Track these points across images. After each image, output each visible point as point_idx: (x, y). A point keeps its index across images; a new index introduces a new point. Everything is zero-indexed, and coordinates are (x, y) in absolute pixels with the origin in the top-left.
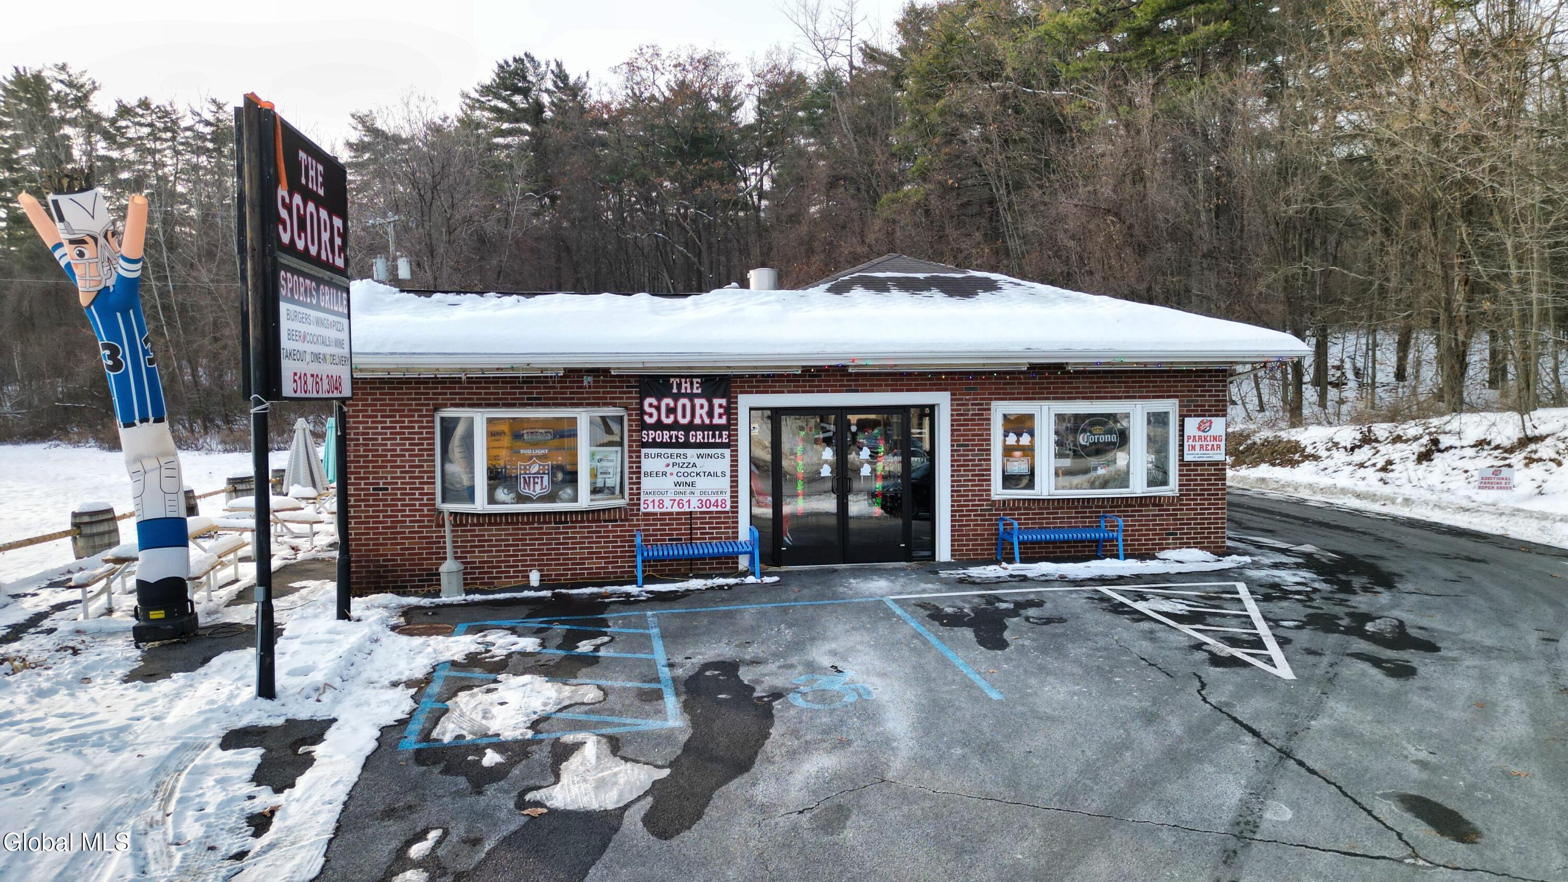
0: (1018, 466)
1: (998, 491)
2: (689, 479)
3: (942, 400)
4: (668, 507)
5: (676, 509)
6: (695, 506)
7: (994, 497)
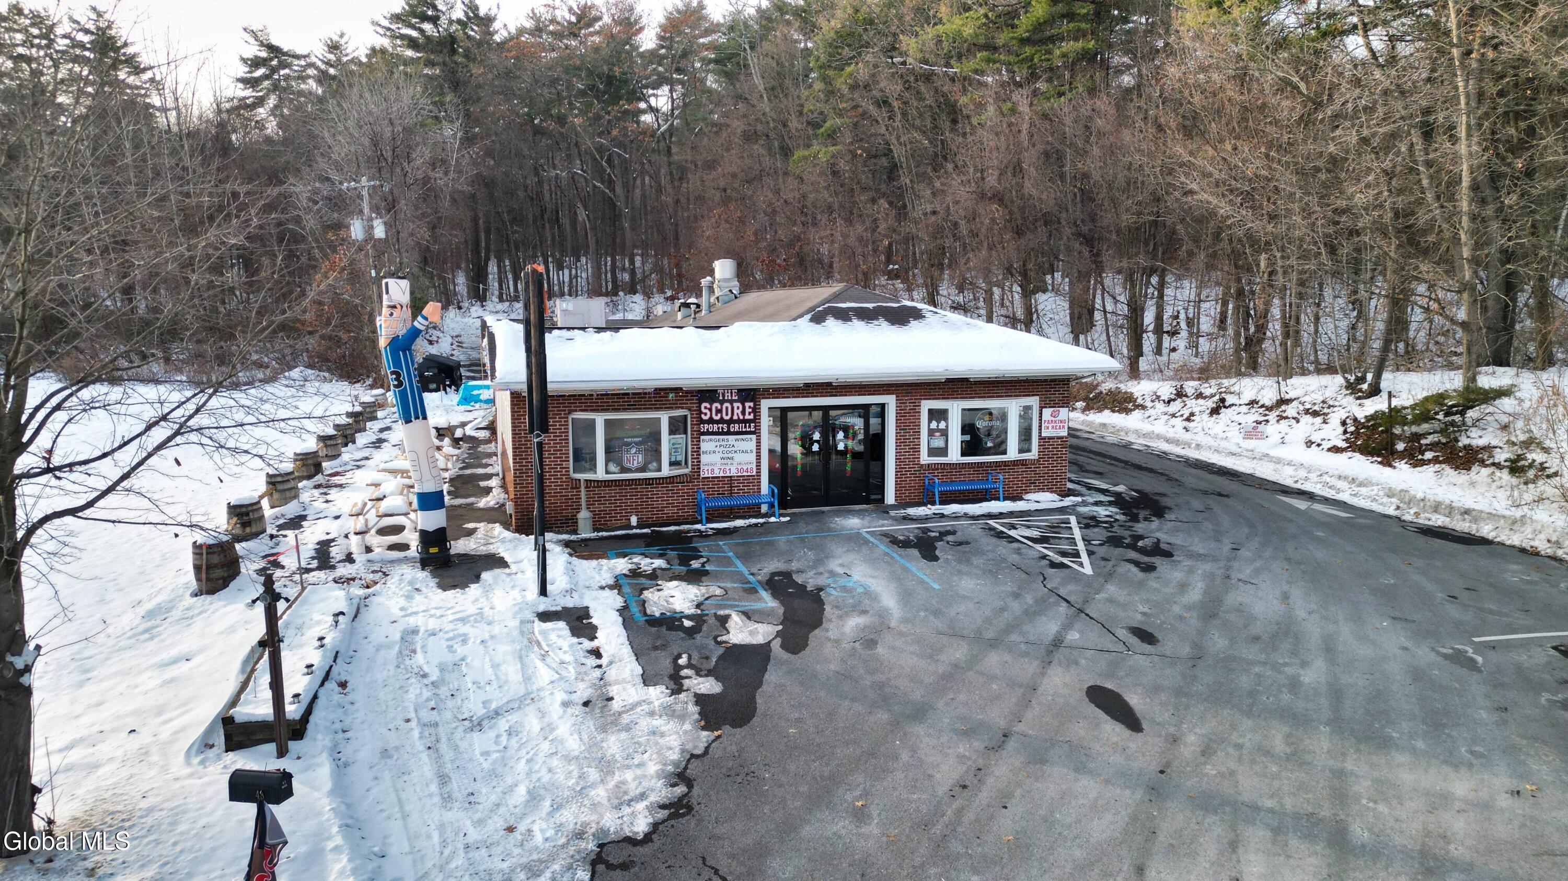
0: (938, 443)
1: (925, 459)
2: (730, 455)
3: (890, 401)
4: (717, 474)
5: (722, 474)
6: (734, 472)
7: (922, 462)
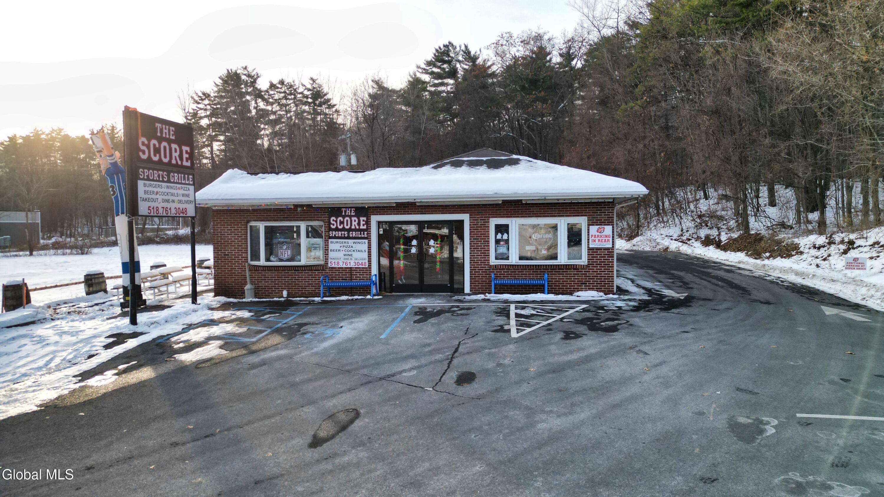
0: (502, 250)
1: (493, 261)
2: (350, 253)
3: (465, 217)
4: (341, 265)
5: (344, 266)
6: (352, 265)
7: (491, 264)
